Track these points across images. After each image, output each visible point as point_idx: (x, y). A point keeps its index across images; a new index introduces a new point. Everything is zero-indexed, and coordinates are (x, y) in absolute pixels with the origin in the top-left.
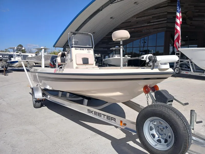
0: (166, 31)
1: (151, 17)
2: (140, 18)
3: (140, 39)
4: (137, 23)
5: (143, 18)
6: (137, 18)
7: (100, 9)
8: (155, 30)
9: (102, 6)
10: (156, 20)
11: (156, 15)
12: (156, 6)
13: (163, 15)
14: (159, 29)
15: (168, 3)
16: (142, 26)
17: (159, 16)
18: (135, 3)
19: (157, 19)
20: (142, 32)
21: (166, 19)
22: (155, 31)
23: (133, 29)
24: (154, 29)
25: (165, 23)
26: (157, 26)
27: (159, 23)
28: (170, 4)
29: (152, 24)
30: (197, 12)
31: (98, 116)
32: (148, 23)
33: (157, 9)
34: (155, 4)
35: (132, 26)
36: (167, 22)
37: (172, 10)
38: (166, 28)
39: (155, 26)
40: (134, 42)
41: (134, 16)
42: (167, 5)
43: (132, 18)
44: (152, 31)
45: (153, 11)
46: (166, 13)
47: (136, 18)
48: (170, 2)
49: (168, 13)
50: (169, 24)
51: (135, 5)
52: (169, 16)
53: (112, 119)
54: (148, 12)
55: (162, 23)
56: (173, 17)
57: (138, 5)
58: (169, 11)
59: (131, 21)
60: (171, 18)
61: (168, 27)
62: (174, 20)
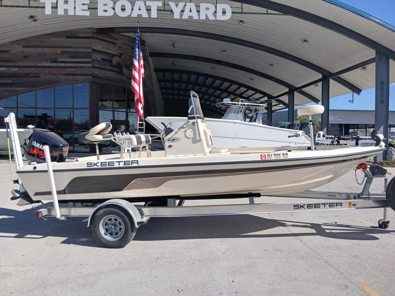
0: (92, 82)
1: (58, 51)
2: (34, 49)
3: (36, 90)
4: (26, 57)
5: (39, 50)
6: (24, 47)
8: (70, 77)
10: (70, 60)
11: (69, 50)
12: (67, 31)
13: (83, 52)
14: (77, 78)
15: (93, 32)
16: (39, 65)
17: (76, 52)
18: (31, 17)
19: (72, 57)
20: (39, 77)
21: (90, 60)
22: (69, 79)
23: (16, 69)
24: (66, 75)
25: (89, 67)
26: (73, 70)
27: (77, 65)
28: (95, 36)
29: (62, 65)
31: (314, 208)
32: (52, 62)
33: (67, 37)
35: (14, 61)
36: (93, 67)
38: (90, 77)
39: (68, 71)
40: (19, 96)
41: (17, 42)
42: (90, 35)
43: (12, 44)
44: (63, 78)
46: (90, 50)
47: (21, 46)
48: (95, 31)
49: (93, 50)
50: (96, 71)
51: (29, 20)
52: (96, 56)
53: (337, 205)
54: (52, 39)
55: (82, 67)
56: (102, 59)
57: (36, 22)
58: (95, 48)
59: (10, 52)
60: (99, 61)
61: (94, 76)
62: (104, 65)
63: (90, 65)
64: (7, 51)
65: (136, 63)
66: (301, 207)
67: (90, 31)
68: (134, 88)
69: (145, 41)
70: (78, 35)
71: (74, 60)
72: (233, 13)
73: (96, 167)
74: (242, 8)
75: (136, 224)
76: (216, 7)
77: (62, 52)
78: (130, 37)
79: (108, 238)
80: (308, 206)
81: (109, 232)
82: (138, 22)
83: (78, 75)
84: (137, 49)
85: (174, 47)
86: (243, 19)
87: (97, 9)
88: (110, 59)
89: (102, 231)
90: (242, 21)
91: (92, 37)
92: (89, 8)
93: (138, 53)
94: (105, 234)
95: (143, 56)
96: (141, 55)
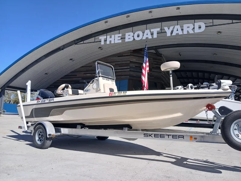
0: (129, 79)
7: (61, 49)
8: (118, 77)
9: (64, 46)
10: (119, 68)
11: (119, 63)
12: (118, 53)
13: (126, 63)
14: (122, 77)
15: (131, 52)
19: (120, 67)
21: (129, 67)
25: (128, 71)
27: (122, 70)
28: (132, 54)
30: (155, 64)
31: (160, 137)
33: (118, 57)
34: (118, 52)
36: (130, 71)
37: (134, 59)
38: (129, 76)
39: (118, 74)
42: (129, 54)
45: (115, 58)
46: (129, 62)
48: (132, 52)
49: (131, 62)
50: (132, 73)
51: (99, 50)
52: (132, 65)
53: (179, 137)
54: (111, 58)
55: (125, 71)
56: (135, 66)
57: (102, 50)
58: (132, 61)
59: (93, 66)
60: (134, 67)
61: (130, 76)
62: (136, 69)
63: (129, 70)
64: (92, 66)
65: (144, 65)
66: (149, 135)
67: (130, 52)
68: (142, 80)
69: (161, 54)
70: (124, 55)
71: (121, 68)
72: (206, 27)
73: (39, 103)
74: (213, 22)
75: (48, 135)
76: (194, 25)
77: (115, 64)
78: (152, 53)
79: (39, 143)
80: (155, 136)
81: (40, 139)
82: (147, 42)
83: (122, 76)
84: (145, 57)
85: (180, 56)
86: (219, 31)
87: (125, 38)
88: (140, 66)
89: (37, 138)
90: (219, 32)
91: (131, 55)
92: (121, 39)
93: (145, 59)
94: (38, 140)
95: (148, 60)
96: (147, 60)
